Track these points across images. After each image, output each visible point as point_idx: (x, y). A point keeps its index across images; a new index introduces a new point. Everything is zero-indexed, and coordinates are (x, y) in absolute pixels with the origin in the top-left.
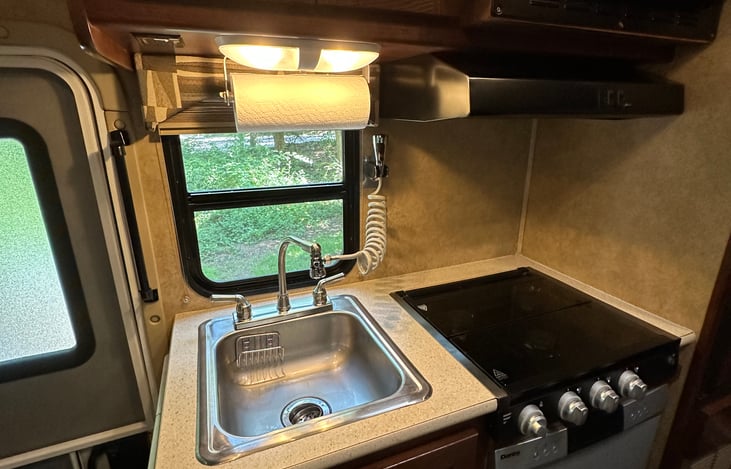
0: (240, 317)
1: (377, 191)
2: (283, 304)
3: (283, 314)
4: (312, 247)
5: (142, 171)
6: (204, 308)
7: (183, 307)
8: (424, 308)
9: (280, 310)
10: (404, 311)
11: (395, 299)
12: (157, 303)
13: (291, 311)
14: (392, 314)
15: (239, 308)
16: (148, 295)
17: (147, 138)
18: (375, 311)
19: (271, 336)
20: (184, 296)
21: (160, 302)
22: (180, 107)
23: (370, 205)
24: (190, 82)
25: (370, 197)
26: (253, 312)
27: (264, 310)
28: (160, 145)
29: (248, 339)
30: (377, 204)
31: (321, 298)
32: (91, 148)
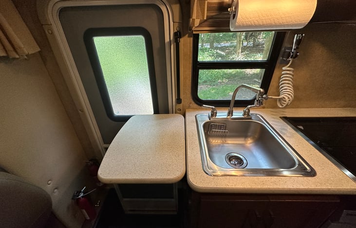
0: (212, 115)
1: (288, 66)
2: (230, 113)
3: (229, 117)
4: (260, 91)
5: (183, 50)
6: (196, 109)
7: (189, 107)
8: (301, 127)
9: (228, 115)
10: (289, 127)
11: (283, 120)
12: (180, 104)
13: (232, 117)
14: (283, 127)
15: (212, 112)
16: (179, 101)
17: (187, 35)
18: (273, 124)
19: (223, 125)
20: (190, 103)
21: (181, 105)
22: (205, 18)
23: (283, 73)
24: (212, 5)
25: (284, 68)
26: (217, 115)
27: (222, 114)
28: (192, 39)
29: (214, 125)
30: (288, 72)
31: (247, 113)
32: (167, 40)
